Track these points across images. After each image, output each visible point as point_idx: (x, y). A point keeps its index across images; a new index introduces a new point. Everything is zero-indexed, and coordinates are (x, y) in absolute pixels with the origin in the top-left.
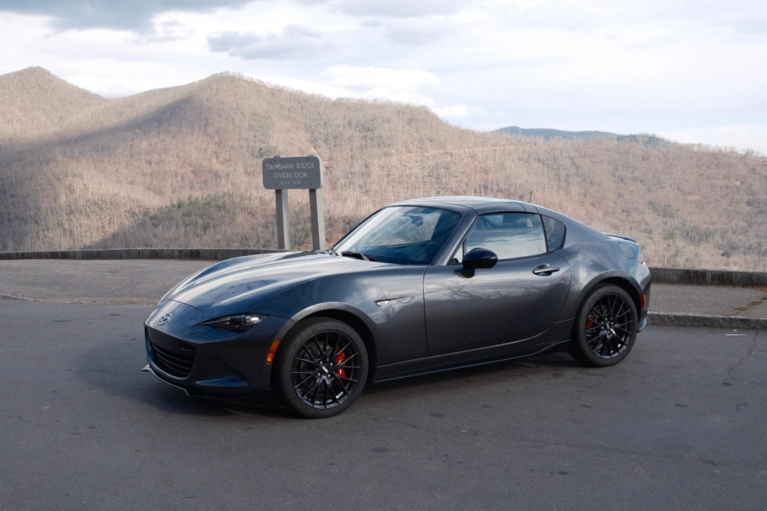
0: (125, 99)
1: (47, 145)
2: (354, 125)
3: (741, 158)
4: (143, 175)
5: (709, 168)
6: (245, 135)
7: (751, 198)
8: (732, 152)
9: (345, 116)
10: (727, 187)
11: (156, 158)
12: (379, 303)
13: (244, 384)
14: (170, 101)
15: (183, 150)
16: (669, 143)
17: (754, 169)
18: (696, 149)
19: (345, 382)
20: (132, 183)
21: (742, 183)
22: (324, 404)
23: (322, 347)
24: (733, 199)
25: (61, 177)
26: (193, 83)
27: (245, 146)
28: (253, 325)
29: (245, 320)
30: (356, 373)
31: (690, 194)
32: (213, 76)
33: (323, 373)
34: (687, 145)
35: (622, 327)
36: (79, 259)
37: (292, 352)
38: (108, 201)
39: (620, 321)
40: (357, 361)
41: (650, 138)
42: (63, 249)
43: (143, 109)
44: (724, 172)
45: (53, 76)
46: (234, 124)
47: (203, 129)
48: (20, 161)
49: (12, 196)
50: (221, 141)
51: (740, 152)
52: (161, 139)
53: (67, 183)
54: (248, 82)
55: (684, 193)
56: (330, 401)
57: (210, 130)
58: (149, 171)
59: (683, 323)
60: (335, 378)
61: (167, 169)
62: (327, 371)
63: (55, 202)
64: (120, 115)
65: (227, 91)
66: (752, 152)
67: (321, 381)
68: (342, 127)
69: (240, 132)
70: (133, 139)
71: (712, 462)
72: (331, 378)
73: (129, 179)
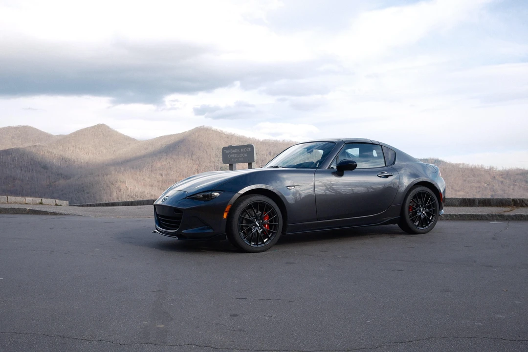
0: (148, 141)
1: (106, 165)
2: (272, 154)
3: (487, 171)
4: (158, 181)
5: (469, 177)
6: (213, 160)
7: (493, 193)
8: (482, 168)
9: (267, 149)
10: (479, 187)
11: (164, 172)
12: (289, 188)
13: (211, 231)
14: (173, 141)
15: (180, 168)
16: (446, 163)
17: (494, 177)
18: (461, 166)
19: (269, 232)
20: (152, 186)
21: (488, 185)
22: (257, 244)
23: (256, 211)
24: (483, 194)
25: (114, 183)
26: (185, 132)
27: (213, 165)
28: (215, 197)
29: (211, 195)
30: (276, 227)
31: (459, 191)
32: (196, 128)
33: (256, 226)
34: (456, 164)
35: (430, 211)
36: (121, 206)
37: (238, 212)
38: (139, 195)
39: (429, 207)
40: (276, 220)
41: (436, 160)
42: (113, 201)
43: (158, 146)
44: (477, 179)
45: (110, 129)
46: (207, 154)
47: (190, 157)
48: (92, 174)
49: (88, 193)
50: (200, 163)
51: (486, 168)
52: (168, 162)
53: (117, 186)
54: (214, 131)
55: (456, 191)
56: (260, 243)
57: (194, 157)
58: (161, 179)
59: (464, 218)
60: (263, 229)
61: (171, 178)
62: (258, 225)
63: (110, 196)
64: (146, 149)
65: (203, 136)
66: (493, 168)
67: (255, 231)
68: (266, 155)
69: (211, 158)
70: (153, 162)
71: (491, 266)
72: (261, 229)
73: (150, 184)
